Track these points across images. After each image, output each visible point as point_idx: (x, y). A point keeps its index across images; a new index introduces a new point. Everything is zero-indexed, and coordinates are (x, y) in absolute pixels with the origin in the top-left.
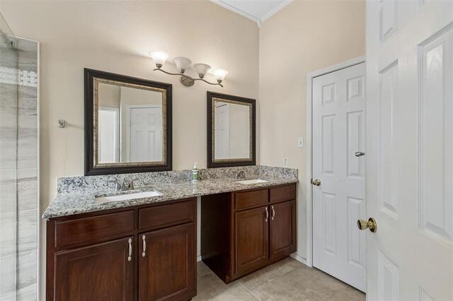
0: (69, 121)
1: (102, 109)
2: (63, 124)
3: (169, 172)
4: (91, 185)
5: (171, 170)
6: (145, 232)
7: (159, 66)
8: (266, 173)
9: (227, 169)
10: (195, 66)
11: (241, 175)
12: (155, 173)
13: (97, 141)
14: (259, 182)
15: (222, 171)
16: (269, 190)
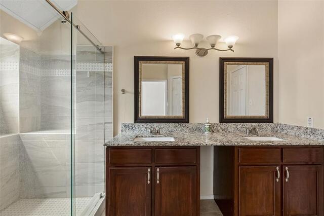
0: (126, 89)
1: (144, 81)
2: (123, 91)
3: (187, 124)
4: (137, 129)
5: (188, 122)
6: (159, 166)
7: (178, 45)
8: (285, 132)
9: (240, 125)
10: (207, 38)
11: (253, 131)
12: (176, 124)
13: (141, 101)
14: (275, 140)
15: (234, 126)
16: (282, 149)
